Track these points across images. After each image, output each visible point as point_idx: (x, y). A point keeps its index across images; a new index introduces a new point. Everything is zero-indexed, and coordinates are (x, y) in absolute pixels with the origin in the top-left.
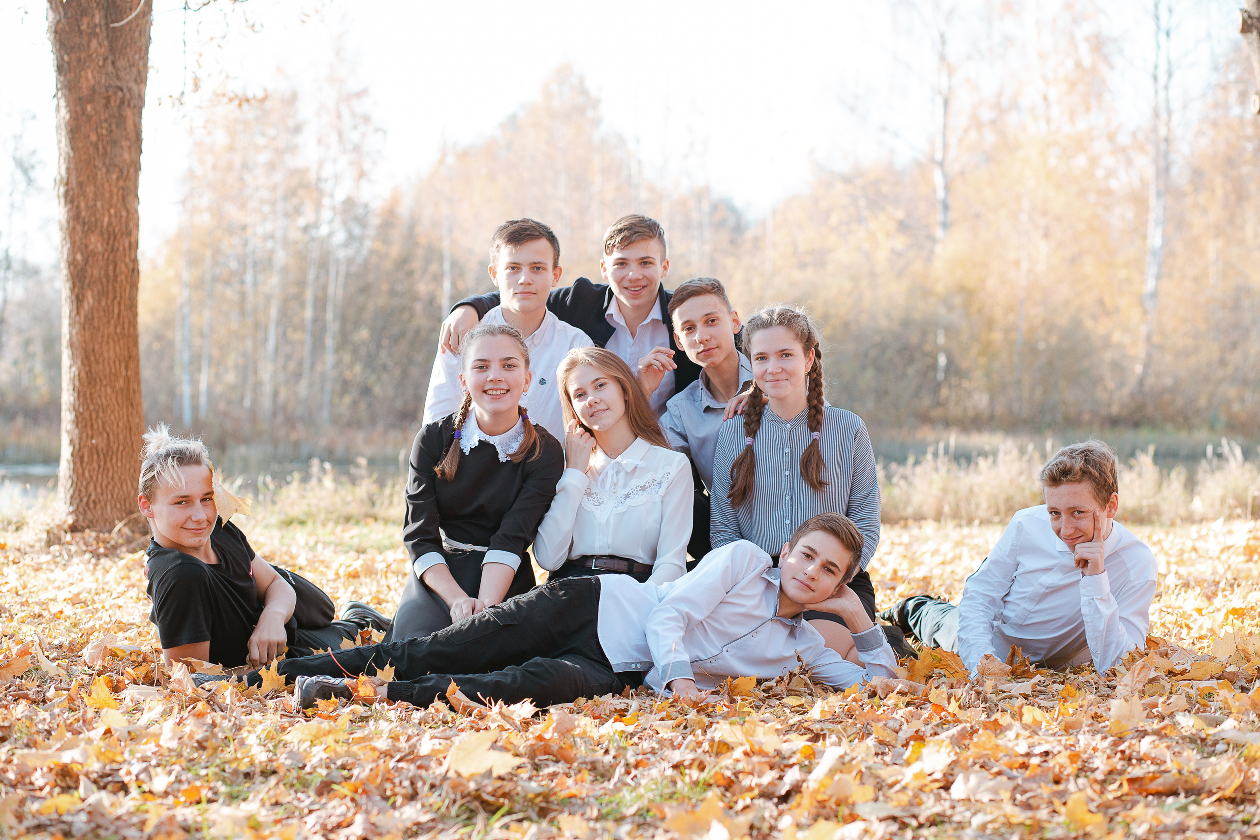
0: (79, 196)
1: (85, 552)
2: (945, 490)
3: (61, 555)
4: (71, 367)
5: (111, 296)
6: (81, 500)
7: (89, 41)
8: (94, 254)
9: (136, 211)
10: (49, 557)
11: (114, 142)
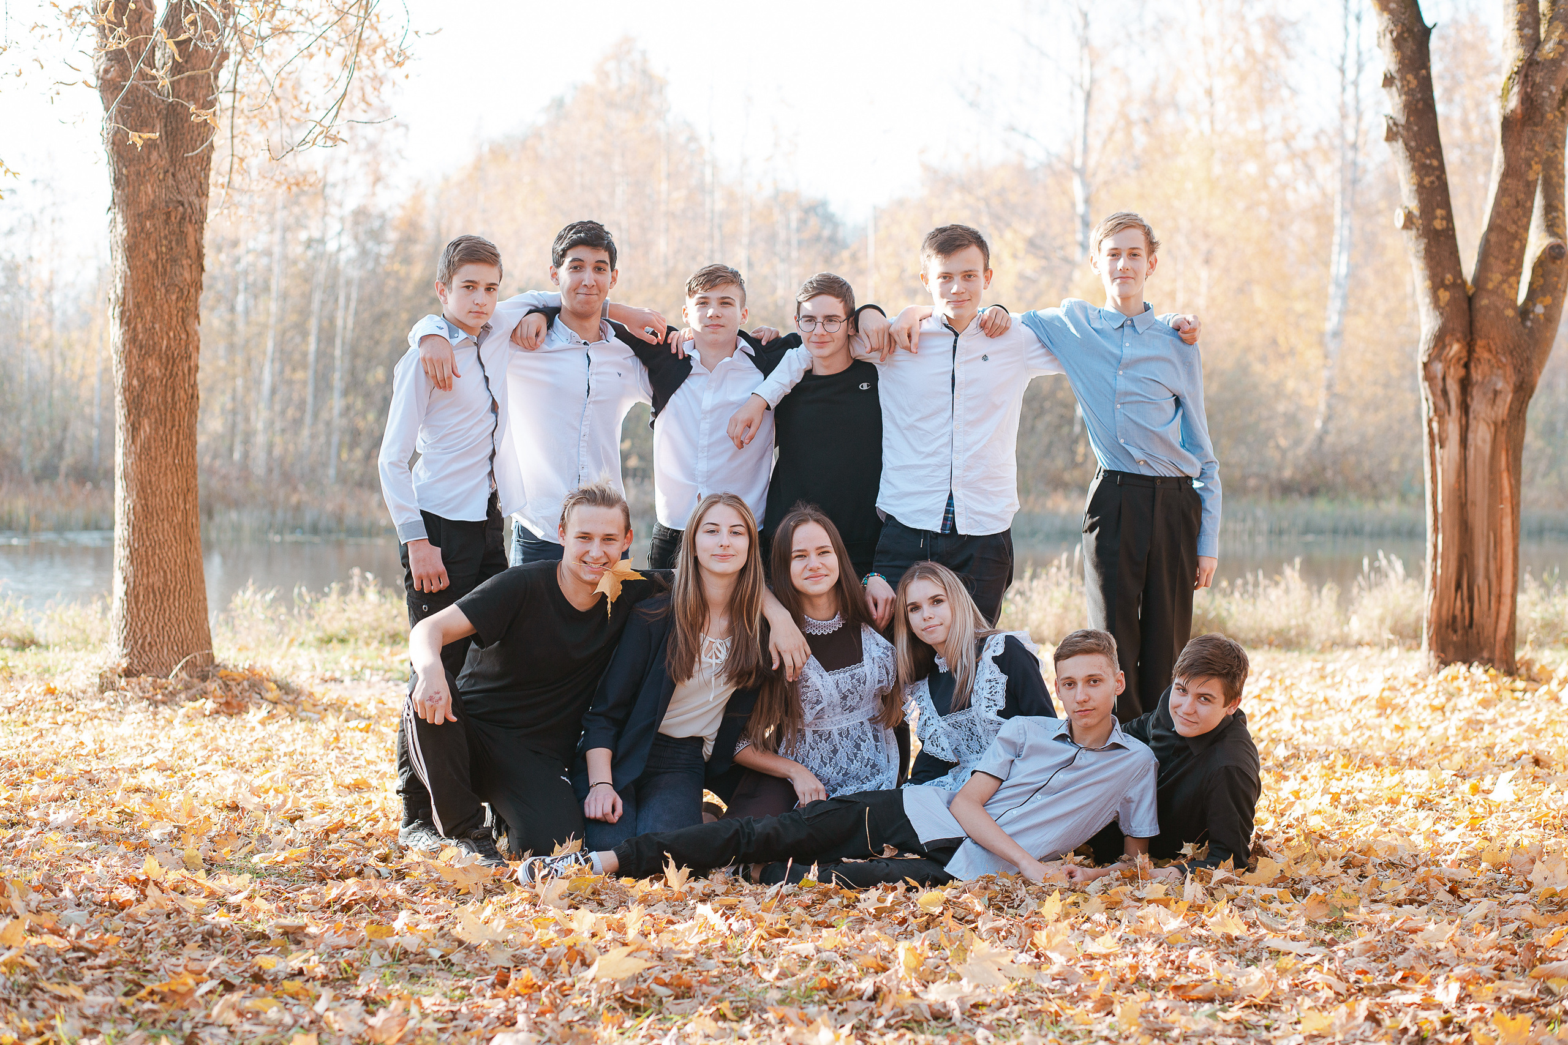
0: (136, 317)
1: (142, 698)
2: (1066, 608)
3: (116, 701)
4: (125, 500)
5: (169, 425)
6: (136, 643)
7: (149, 153)
8: (151, 379)
9: (196, 333)
10: (104, 704)
11: (174, 261)
